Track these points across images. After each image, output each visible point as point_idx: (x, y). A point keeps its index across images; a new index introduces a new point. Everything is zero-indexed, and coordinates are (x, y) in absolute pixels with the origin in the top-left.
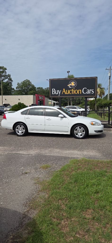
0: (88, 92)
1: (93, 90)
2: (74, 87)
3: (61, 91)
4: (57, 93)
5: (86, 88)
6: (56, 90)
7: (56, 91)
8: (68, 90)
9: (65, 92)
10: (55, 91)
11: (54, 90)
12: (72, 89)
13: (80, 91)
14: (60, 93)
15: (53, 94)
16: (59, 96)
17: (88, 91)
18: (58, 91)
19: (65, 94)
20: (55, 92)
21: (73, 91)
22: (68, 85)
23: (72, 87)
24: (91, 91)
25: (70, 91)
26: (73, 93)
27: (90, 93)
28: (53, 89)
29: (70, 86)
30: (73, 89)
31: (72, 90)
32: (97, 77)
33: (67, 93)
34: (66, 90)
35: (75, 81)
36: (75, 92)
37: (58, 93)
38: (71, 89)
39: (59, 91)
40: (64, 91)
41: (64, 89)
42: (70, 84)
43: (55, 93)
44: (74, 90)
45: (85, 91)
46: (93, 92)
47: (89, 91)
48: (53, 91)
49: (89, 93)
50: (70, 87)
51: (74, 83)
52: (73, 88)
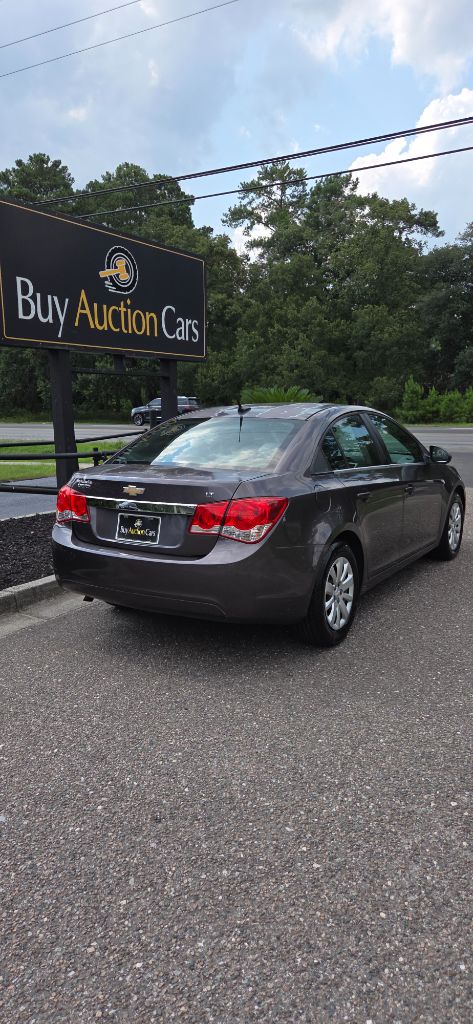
0: (180, 333)
1: (195, 326)
3: (67, 300)
4: (45, 315)
5: (174, 309)
6: (43, 288)
7: (38, 295)
8: (105, 307)
9: (87, 311)
10: (34, 298)
11: (31, 292)
12: (122, 303)
13: (151, 319)
14: (62, 319)
15: (21, 316)
16: (61, 339)
17: (180, 324)
18: (49, 297)
19: (92, 327)
20: (33, 303)
21: (126, 313)
22: (102, 274)
23: (119, 288)
24: (190, 326)
25: (110, 311)
26: (127, 327)
27: (188, 339)
28: (19, 280)
29: (111, 277)
30: (126, 306)
31: (123, 309)
33: (101, 323)
34: (95, 305)
35: (130, 257)
36: (132, 323)
37: (50, 318)
38: (114, 300)
39: (56, 298)
40: (83, 308)
41: (83, 295)
42: (109, 268)
43: (32, 314)
44: (129, 311)
45: (172, 327)
47: (183, 328)
48: (20, 297)
49: (183, 337)
50: (112, 290)
51: (127, 269)
52: (124, 298)
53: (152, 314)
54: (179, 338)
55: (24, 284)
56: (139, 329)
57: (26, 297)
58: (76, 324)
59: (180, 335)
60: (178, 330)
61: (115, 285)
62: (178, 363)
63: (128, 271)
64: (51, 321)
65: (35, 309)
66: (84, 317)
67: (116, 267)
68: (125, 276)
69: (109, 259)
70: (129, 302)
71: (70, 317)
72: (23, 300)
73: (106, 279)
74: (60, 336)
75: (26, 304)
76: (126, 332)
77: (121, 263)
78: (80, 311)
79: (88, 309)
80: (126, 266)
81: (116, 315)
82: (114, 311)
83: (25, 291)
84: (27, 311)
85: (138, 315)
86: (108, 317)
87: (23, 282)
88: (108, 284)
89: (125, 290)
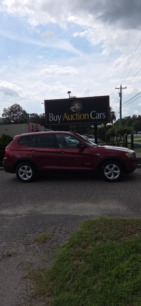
0: (98, 117)
1: (104, 114)
2: (79, 110)
3: (61, 116)
4: (55, 119)
5: (95, 112)
6: (55, 115)
7: (54, 116)
8: (71, 115)
9: (66, 117)
10: (53, 117)
11: (52, 116)
12: (77, 114)
13: (87, 116)
14: (59, 120)
15: (50, 120)
16: (59, 123)
17: (98, 115)
18: (57, 116)
19: (68, 120)
21: (78, 116)
22: (71, 108)
23: (75, 110)
24: (102, 115)
26: (78, 118)
27: (100, 118)
28: (50, 114)
29: (73, 109)
30: (78, 114)
31: (77, 115)
32: (108, 96)
33: (70, 118)
34: (69, 115)
35: (80, 103)
36: (80, 117)
37: (57, 120)
38: (75, 113)
39: (58, 116)
40: (65, 116)
41: (65, 114)
42: (73, 106)
43: (53, 120)
44: (79, 115)
45: (94, 115)
46: (104, 117)
48: (50, 117)
50: (73, 111)
51: (79, 106)
52: (77, 112)
53: (87, 114)
56: (82, 118)
60: (97, 116)
61: (74, 110)
65: (53, 119)
66: (65, 118)
67: (75, 106)
70: (79, 113)
71: (62, 119)
73: (72, 109)
78: (64, 117)
79: (66, 116)
81: (75, 117)
82: (74, 115)
83: (51, 115)
84: (51, 119)
85: (82, 115)
86: (72, 117)
87: (51, 114)
88: (72, 110)
89: (78, 110)
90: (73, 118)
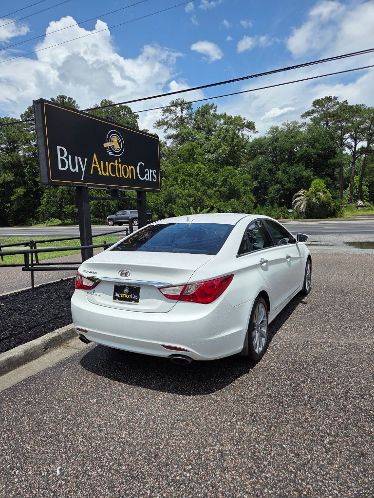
3: (86, 159)
4: (74, 167)
5: (143, 164)
6: (72, 152)
7: (70, 156)
8: (107, 163)
9: (97, 165)
10: (67, 158)
11: (66, 155)
12: (116, 161)
13: (132, 169)
14: (83, 170)
15: (60, 168)
17: (147, 172)
18: (76, 157)
19: (100, 174)
20: (65, 159)
21: (118, 166)
22: (105, 145)
23: (114, 153)
24: (152, 173)
25: (110, 165)
26: (119, 174)
28: (58, 148)
29: (110, 147)
30: (118, 162)
31: (116, 164)
33: (105, 172)
34: (102, 162)
36: (122, 172)
37: (77, 169)
38: (112, 159)
39: (80, 158)
40: (95, 163)
41: (95, 157)
42: (108, 142)
43: (66, 168)
44: (120, 165)
45: (143, 174)
47: (148, 174)
48: (59, 157)
49: (149, 179)
50: (111, 154)
52: (117, 158)
53: (132, 167)
54: (147, 180)
55: (61, 150)
56: (126, 175)
57: (63, 158)
58: (92, 173)
59: (147, 178)
60: (146, 175)
61: (112, 151)
62: (147, 193)
63: (119, 144)
64: (77, 171)
65: (68, 164)
66: (95, 168)
67: (112, 142)
68: (117, 146)
69: (109, 137)
70: (120, 160)
71: (88, 168)
72: (61, 159)
73: (107, 148)
74: (82, 179)
75: (63, 162)
76: (118, 176)
77: (115, 139)
78: (93, 165)
80: (118, 141)
81: (113, 168)
82: (112, 165)
83: (62, 154)
84: (63, 165)
85: (125, 167)
86: (109, 168)
87: (61, 149)
88: (108, 151)
89: (118, 154)
90: (110, 172)
